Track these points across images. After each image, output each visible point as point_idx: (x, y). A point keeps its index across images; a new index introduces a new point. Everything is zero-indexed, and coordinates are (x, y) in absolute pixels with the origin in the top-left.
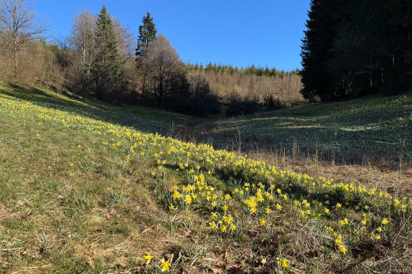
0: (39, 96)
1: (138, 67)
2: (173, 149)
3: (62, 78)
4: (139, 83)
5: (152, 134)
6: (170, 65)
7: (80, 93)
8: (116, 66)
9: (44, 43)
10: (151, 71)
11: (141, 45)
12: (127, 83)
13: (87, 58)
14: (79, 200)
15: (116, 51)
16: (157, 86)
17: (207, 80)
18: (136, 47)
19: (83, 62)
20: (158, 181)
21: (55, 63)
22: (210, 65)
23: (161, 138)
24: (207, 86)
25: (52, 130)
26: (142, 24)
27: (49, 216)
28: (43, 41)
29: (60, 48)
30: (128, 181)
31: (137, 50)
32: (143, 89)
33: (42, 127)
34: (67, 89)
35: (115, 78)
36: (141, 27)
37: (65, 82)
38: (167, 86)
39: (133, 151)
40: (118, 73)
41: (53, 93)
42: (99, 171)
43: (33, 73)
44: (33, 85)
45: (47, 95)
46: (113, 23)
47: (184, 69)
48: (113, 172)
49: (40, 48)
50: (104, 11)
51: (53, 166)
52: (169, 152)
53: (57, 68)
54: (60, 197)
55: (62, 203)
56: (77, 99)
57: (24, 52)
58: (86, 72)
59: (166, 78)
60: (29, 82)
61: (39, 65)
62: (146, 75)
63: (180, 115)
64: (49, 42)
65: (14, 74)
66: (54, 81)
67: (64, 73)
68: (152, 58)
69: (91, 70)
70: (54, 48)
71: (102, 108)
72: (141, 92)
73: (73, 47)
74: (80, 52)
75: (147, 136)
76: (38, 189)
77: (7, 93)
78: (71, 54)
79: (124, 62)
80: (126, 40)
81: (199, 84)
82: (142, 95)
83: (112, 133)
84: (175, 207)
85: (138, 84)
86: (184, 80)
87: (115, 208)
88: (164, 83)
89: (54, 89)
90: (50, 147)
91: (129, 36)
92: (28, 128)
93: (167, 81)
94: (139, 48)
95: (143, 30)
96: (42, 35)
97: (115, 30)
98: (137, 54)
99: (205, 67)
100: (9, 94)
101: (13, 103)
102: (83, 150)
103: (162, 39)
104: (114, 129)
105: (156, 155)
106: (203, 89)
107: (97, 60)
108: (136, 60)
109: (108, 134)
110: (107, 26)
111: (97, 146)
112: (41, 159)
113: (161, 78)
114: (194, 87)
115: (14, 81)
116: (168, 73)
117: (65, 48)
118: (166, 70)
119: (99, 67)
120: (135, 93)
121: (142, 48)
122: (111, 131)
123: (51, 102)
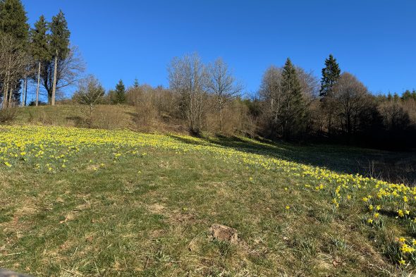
0: (238, 143)
1: (323, 107)
2: (382, 192)
3: (255, 126)
4: (325, 121)
5: (352, 175)
6: (358, 100)
7: (269, 138)
8: (302, 109)
9: (240, 99)
10: (337, 109)
11: (325, 86)
12: (312, 123)
13: (275, 106)
14: (304, 244)
15: (300, 96)
16: (344, 122)
17: (405, 109)
18: (320, 89)
19: (272, 110)
20: (377, 229)
21: (248, 114)
22: (407, 93)
23: (364, 179)
24: (406, 116)
25: (258, 173)
26: (325, 67)
27: (281, 255)
28: (238, 98)
29: (252, 101)
30: (342, 227)
31: (321, 91)
32: (329, 127)
33: (250, 171)
34: (259, 134)
35: (301, 120)
36: (324, 70)
37: (257, 129)
38: (355, 121)
39: (339, 195)
40: (304, 115)
41: (248, 139)
42: (311, 214)
43: (233, 124)
44: (233, 134)
45: (244, 141)
46: (297, 72)
47: (374, 102)
48: (325, 216)
49: (237, 104)
50: (288, 63)
51: (270, 208)
52: (380, 196)
53: (250, 118)
54: (285, 238)
55: (289, 244)
56: (267, 142)
57: (226, 109)
58: (274, 118)
59: (354, 113)
60: (230, 131)
61: (237, 117)
62: (331, 113)
63: (373, 150)
64: (243, 98)
65: (219, 127)
66: (248, 129)
67: (256, 122)
68: (337, 96)
69: (278, 116)
70: (247, 102)
71: (290, 149)
72: (327, 130)
73: (262, 99)
74: (268, 101)
75: (347, 177)
76: (266, 229)
77: (215, 143)
78: (261, 105)
79: (309, 104)
80: (310, 84)
81: (395, 115)
82: (328, 134)
83: (309, 175)
84: (406, 263)
85: (324, 123)
86: (375, 113)
87: (339, 255)
88: (352, 119)
89: (248, 135)
90: (262, 189)
91: (312, 79)
92: (239, 172)
93: (356, 116)
94: (323, 88)
95: (326, 71)
96: (239, 93)
97: (299, 77)
98: (321, 95)
99: (400, 95)
100: (217, 143)
101: (221, 150)
102: (290, 192)
103: (347, 76)
104: (308, 170)
105: (366, 199)
106: (401, 120)
107: (283, 107)
108: (321, 101)
109: (306, 176)
110: (291, 75)
111: (301, 189)
112: (259, 200)
113: (348, 114)
114: (389, 119)
115: (219, 132)
116: (356, 109)
117: (256, 101)
118: (354, 105)
119: (285, 112)
120: (321, 132)
121: (326, 89)
122: (308, 172)
123: (247, 147)
